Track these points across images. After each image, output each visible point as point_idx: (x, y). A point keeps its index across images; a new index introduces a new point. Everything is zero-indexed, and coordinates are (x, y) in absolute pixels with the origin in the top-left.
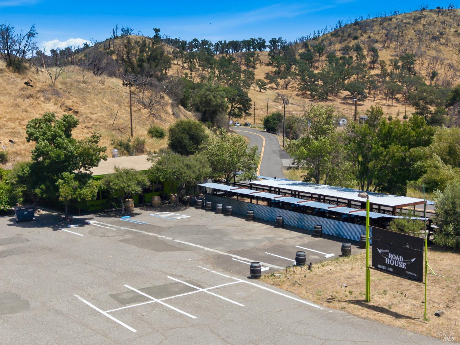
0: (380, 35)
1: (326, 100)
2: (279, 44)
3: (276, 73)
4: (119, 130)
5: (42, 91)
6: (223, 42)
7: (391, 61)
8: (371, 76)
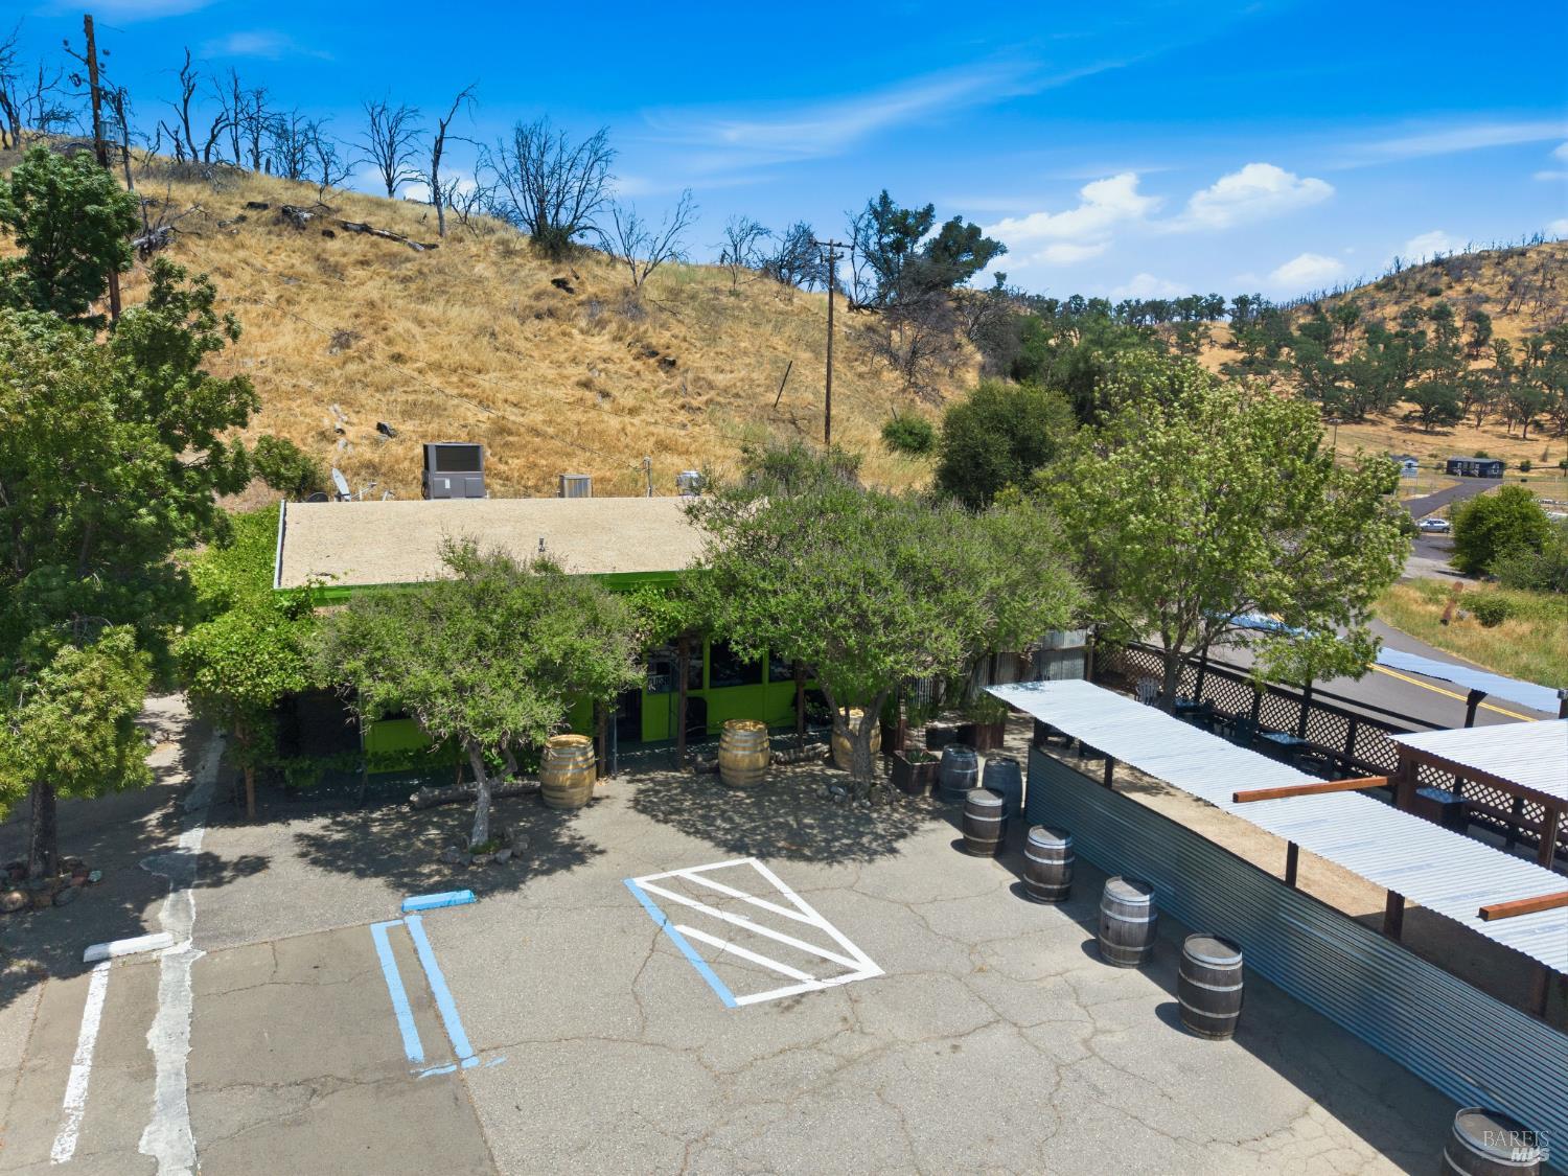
0: (1496, 288)
1: (1360, 420)
2: (1255, 306)
3: (1243, 362)
4: (793, 422)
5: (595, 302)
6: (1133, 303)
7: (1524, 341)
8: (1472, 373)
